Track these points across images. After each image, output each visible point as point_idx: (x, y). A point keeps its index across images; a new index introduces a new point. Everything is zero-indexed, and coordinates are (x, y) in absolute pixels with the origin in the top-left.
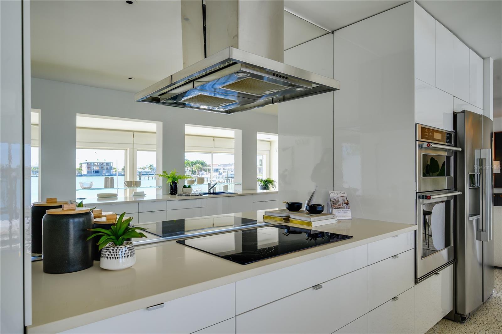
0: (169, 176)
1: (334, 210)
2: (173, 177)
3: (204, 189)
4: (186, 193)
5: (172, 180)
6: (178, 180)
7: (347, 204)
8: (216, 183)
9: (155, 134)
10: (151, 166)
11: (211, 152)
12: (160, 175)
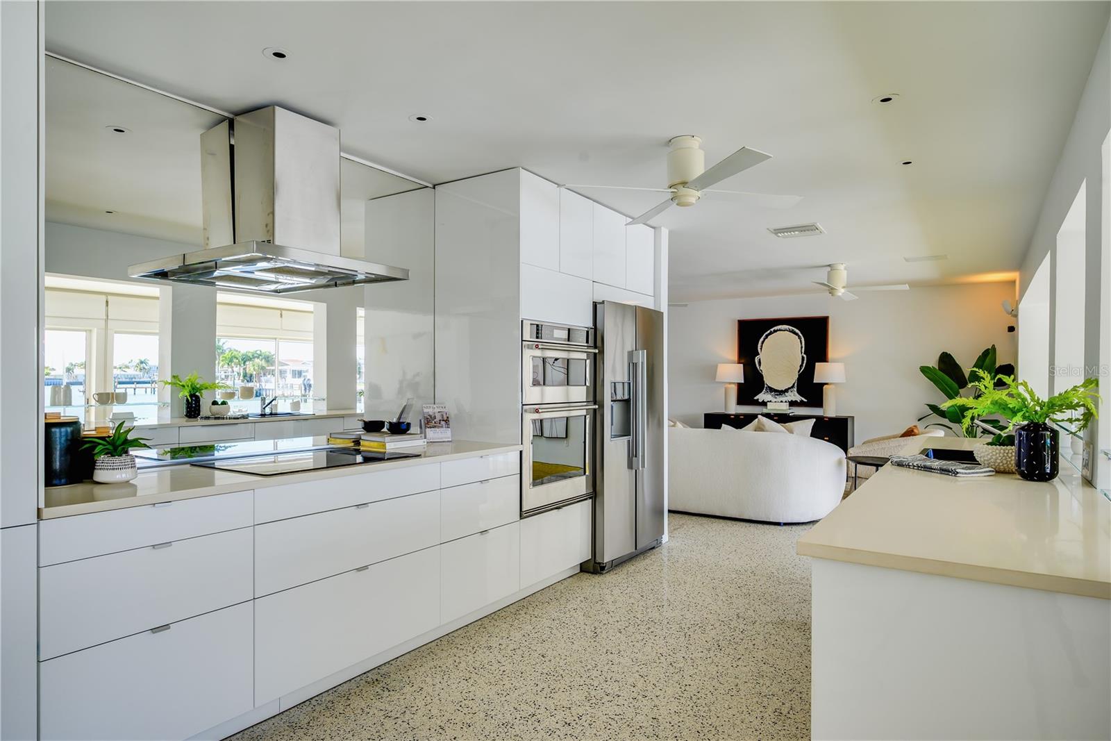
0: (184, 384)
1: (427, 430)
2: (191, 386)
3: (253, 407)
4: (218, 414)
5: (190, 392)
6: (203, 391)
7: (447, 421)
8: (276, 397)
9: (157, 301)
10: (142, 362)
11: (276, 339)
12: (166, 383)
